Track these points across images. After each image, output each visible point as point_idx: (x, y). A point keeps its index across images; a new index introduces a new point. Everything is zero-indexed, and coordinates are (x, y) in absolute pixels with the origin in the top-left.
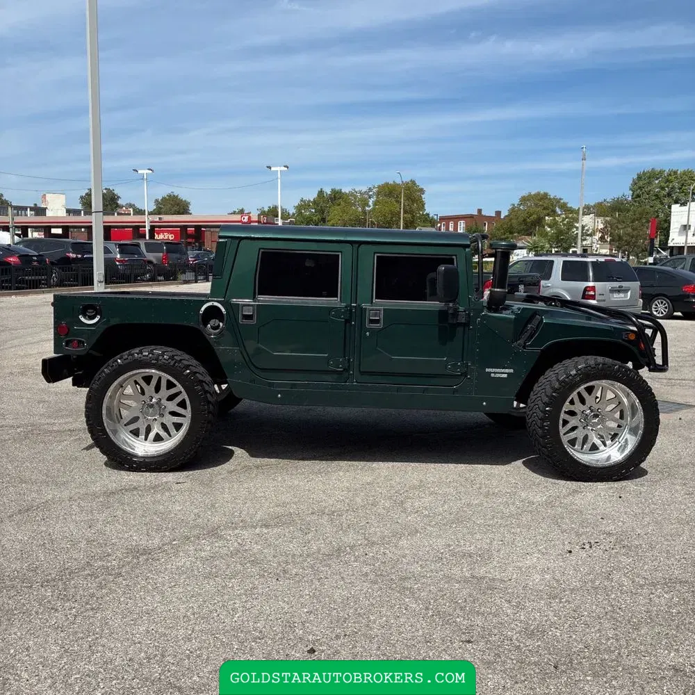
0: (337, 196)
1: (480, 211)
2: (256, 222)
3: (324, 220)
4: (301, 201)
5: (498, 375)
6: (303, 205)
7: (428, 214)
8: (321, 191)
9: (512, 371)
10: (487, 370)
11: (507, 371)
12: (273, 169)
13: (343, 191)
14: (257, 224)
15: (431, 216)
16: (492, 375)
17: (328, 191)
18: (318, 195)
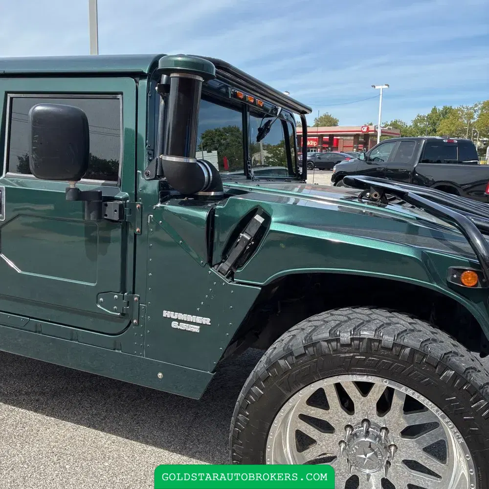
0: (447, 112)
2: (372, 131)
3: (435, 131)
4: (418, 116)
5: (183, 326)
6: (420, 119)
8: (435, 109)
9: (207, 321)
10: (166, 314)
11: (199, 319)
12: (377, 87)
13: (453, 108)
14: (373, 132)
16: (174, 325)
17: (440, 108)
18: (432, 112)
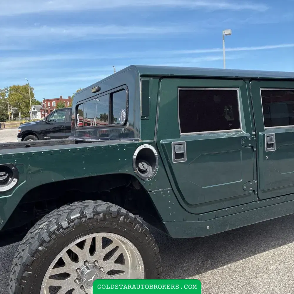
1: (61, 97)
7: (35, 100)
15: (37, 100)
